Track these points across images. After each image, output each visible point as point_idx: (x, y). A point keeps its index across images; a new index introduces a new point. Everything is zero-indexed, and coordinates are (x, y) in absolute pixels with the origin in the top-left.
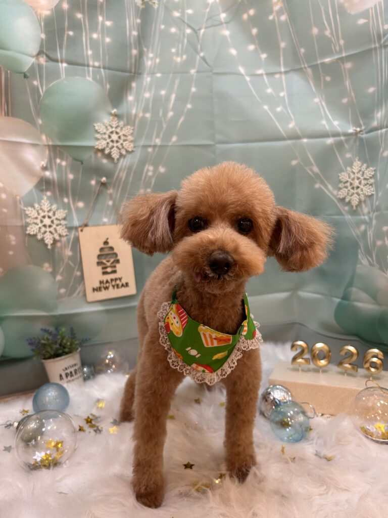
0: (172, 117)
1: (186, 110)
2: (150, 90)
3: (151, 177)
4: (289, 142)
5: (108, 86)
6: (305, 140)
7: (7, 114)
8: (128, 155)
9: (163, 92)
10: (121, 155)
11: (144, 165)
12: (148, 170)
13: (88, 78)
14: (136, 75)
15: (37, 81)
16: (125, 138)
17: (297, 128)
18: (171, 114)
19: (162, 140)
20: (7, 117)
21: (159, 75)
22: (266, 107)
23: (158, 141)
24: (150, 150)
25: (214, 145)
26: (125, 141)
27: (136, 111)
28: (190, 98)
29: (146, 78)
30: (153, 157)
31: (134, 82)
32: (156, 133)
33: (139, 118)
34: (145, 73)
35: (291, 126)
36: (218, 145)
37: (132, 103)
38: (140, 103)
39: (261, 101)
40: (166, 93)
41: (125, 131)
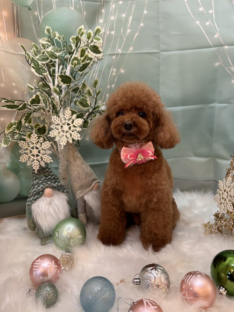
0: (129, 33)
1: (139, 28)
2: (114, 15)
3: (115, 76)
4: (214, 48)
5: (85, 13)
6: (226, 47)
7: (19, 36)
8: (99, 61)
9: (124, 15)
10: (94, 62)
11: (111, 68)
12: (113, 72)
13: (71, 8)
14: (105, 3)
15: (37, 12)
17: (220, 38)
18: (129, 31)
19: (122, 50)
20: (18, 38)
21: (121, 2)
22: (198, 22)
23: (120, 51)
24: (114, 57)
25: (159, 52)
27: (105, 30)
28: (143, 19)
29: (112, 5)
30: (116, 62)
31: (103, 9)
32: (119, 45)
33: (106, 35)
34: (111, 1)
35: (216, 36)
36: (162, 53)
37: (102, 24)
38: (108, 24)
39: (194, 18)
40: (126, 15)
41: (97, 44)
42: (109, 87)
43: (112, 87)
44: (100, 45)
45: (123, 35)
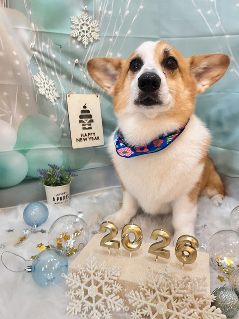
1: (138, 10)
8: (95, 42)
10: (90, 42)
11: (107, 52)
12: (109, 55)
16: (93, 29)
18: (127, 12)
19: (120, 33)
20: (6, 8)
23: (117, 33)
24: (111, 40)
25: (159, 39)
26: (92, 31)
27: (102, 9)
30: (113, 44)
32: (116, 27)
33: (103, 14)
36: (162, 39)
37: (99, 2)
41: (93, 23)
45: (121, 16)
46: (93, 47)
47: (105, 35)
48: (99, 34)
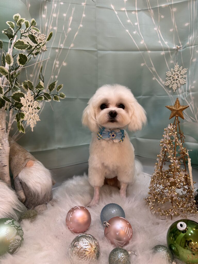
0: (70, 31)
2: (56, 12)
3: (57, 68)
4: (140, 52)
5: (29, 5)
6: (149, 52)
8: (43, 52)
9: (65, 15)
11: (54, 61)
12: (56, 64)
14: (47, 1)
17: (145, 44)
18: (70, 29)
19: (64, 45)
21: (62, 3)
22: (127, 31)
23: (62, 46)
24: (57, 51)
25: (97, 51)
27: (48, 25)
28: (82, 21)
29: (54, 4)
30: (59, 55)
31: (46, 6)
32: (61, 41)
33: (49, 30)
34: (53, 1)
35: (142, 43)
36: (99, 51)
37: (45, 19)
38: (50, 19)
39: (124, 27)
40: (67, 15)
41: (40, 37)
42: (52, 77)
43: (55, 78)
44: (44, 37)
45: (65, 32)
46: (41, 56)
47: (52, 47)
48: (46, 46)
